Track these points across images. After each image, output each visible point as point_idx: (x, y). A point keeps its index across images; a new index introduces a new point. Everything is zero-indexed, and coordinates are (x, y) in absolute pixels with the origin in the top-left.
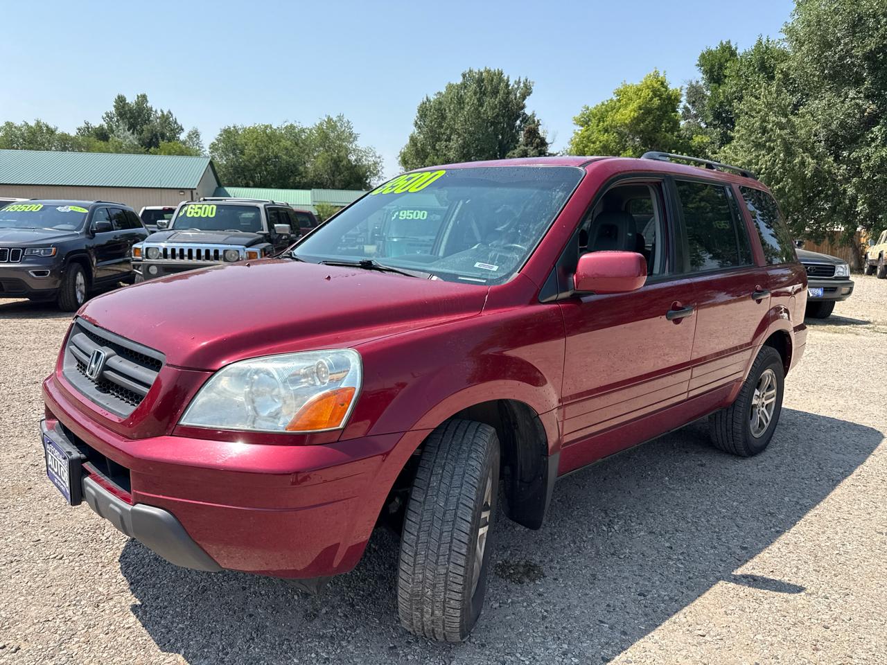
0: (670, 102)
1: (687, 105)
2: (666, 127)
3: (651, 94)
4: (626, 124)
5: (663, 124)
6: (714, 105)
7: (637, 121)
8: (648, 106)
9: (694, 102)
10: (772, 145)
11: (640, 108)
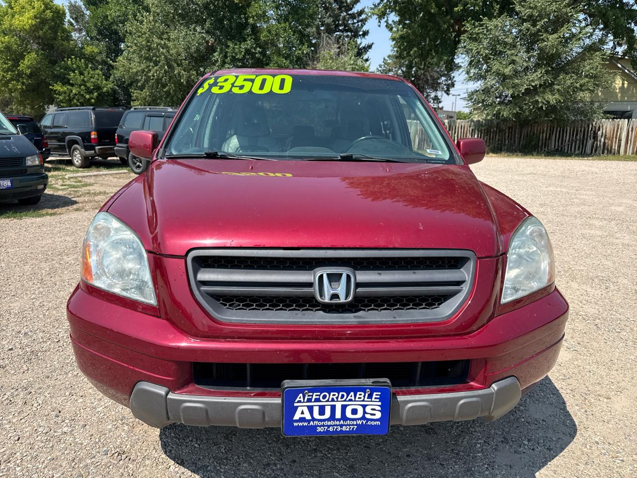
0: (59, 15)
1: (71, 20)
2: (62, 36)
3: (43, 6)
4: (25, 30)
5: (59, 34)
6: (96, 24)
7: (35, 28)
8: (42, 16)
9: (76, 18)
10: (158, 59)
11: (35, 17)
